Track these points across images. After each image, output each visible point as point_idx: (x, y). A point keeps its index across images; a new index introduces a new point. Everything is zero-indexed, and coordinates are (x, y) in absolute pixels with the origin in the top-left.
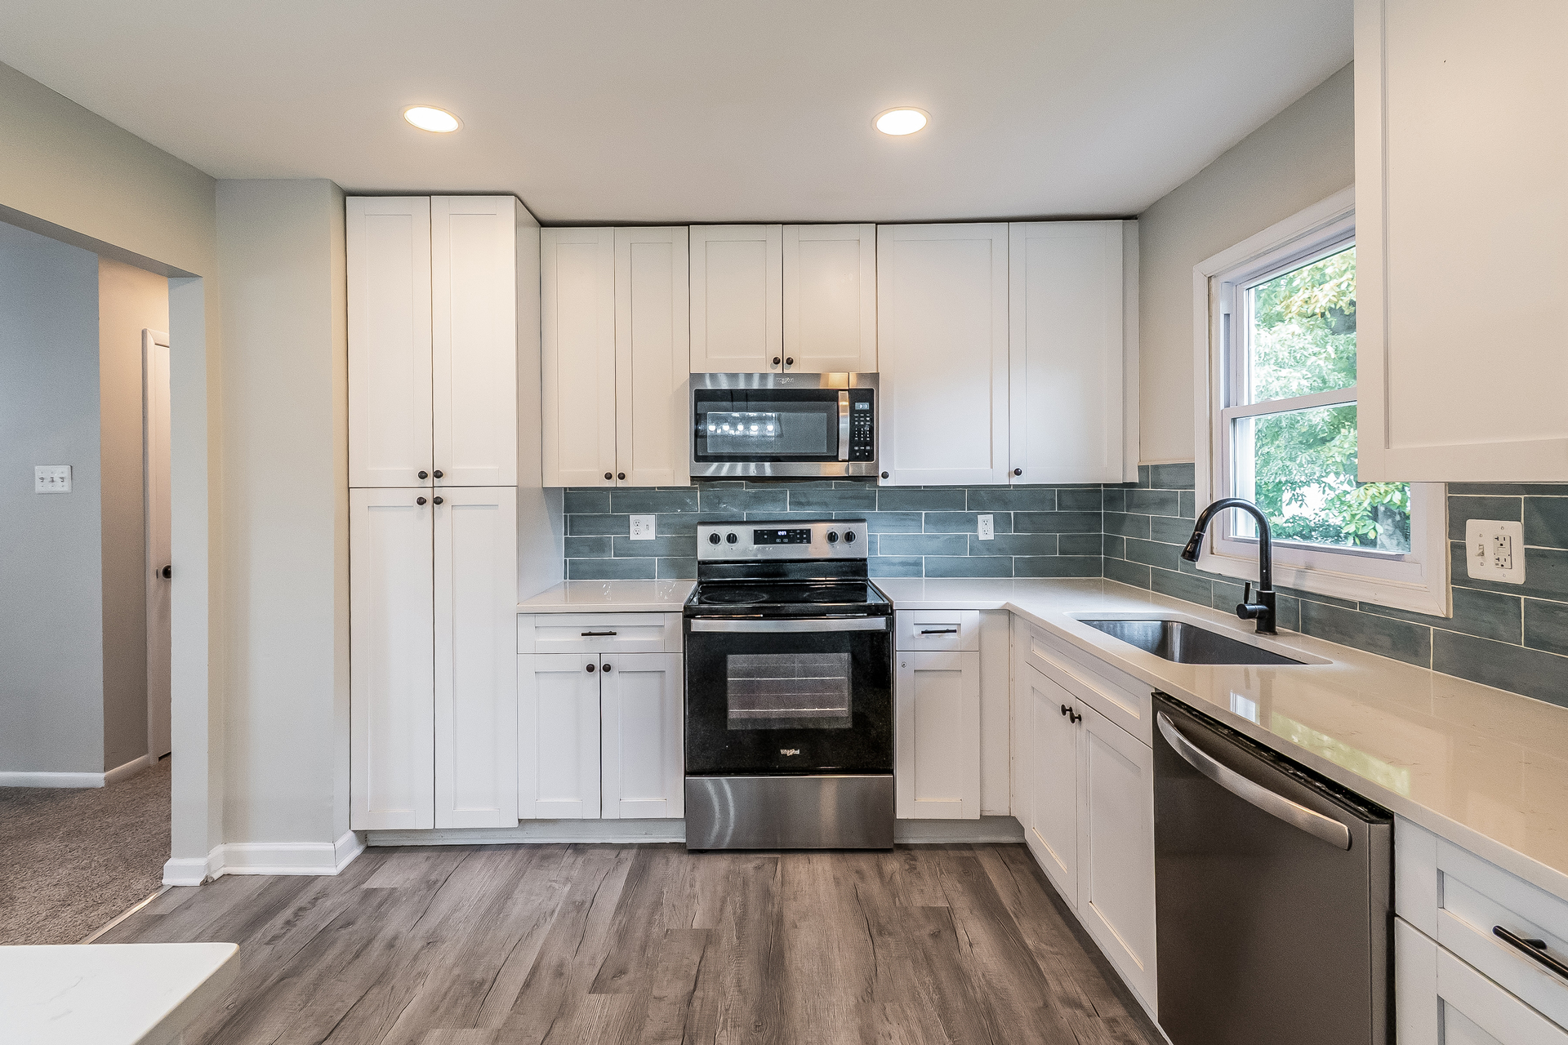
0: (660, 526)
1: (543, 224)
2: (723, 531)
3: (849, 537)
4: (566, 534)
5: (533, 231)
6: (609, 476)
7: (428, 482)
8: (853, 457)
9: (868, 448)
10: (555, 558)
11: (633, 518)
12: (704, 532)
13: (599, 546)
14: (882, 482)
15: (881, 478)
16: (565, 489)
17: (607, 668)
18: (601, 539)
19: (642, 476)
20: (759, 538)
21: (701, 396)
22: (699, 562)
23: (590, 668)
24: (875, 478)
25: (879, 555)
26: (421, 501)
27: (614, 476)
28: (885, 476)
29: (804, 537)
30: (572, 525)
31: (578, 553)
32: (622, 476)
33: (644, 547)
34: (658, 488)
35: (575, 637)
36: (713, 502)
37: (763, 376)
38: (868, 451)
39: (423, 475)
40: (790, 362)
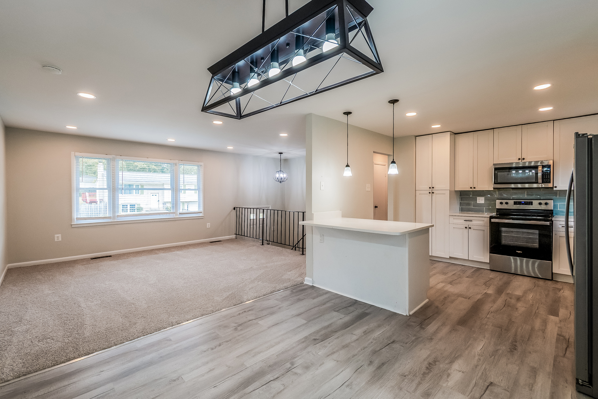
0: (485, 200)
1: (456, 134)
2: (504, 201)
3: (546, 204)
4: (460, 201)
5: (453, 136)
6: (471, 188)
7: (431, 189)
8: (543, 182)
9: (549, 180)
10: (457, 207)
11: (478, 198)
12: (498, 202)
13: (469, 204)
14: (555, 189)
15: (554, 188)
16: (460, 191)
17: (470, 228)
18: (469, 203)
19: (480, 187)
20: (515, 203)
21: (496, 169)
22: (497, 209)
23: (466, 228)
24: (553, 188)
25: (559, 209)
26: (430, 193)
27: (472, 188)
28: (556, 187)
29: (531, 203)
30: (462, 199)
31: (463, 206)
32: (474, 188)
33: (481, 205)
34: (485, 191)
35: (462, 221)
36: (501, 195)
37: (517, 163)
38: (548, 181)
39: (430, 188)
40: (524, 159)
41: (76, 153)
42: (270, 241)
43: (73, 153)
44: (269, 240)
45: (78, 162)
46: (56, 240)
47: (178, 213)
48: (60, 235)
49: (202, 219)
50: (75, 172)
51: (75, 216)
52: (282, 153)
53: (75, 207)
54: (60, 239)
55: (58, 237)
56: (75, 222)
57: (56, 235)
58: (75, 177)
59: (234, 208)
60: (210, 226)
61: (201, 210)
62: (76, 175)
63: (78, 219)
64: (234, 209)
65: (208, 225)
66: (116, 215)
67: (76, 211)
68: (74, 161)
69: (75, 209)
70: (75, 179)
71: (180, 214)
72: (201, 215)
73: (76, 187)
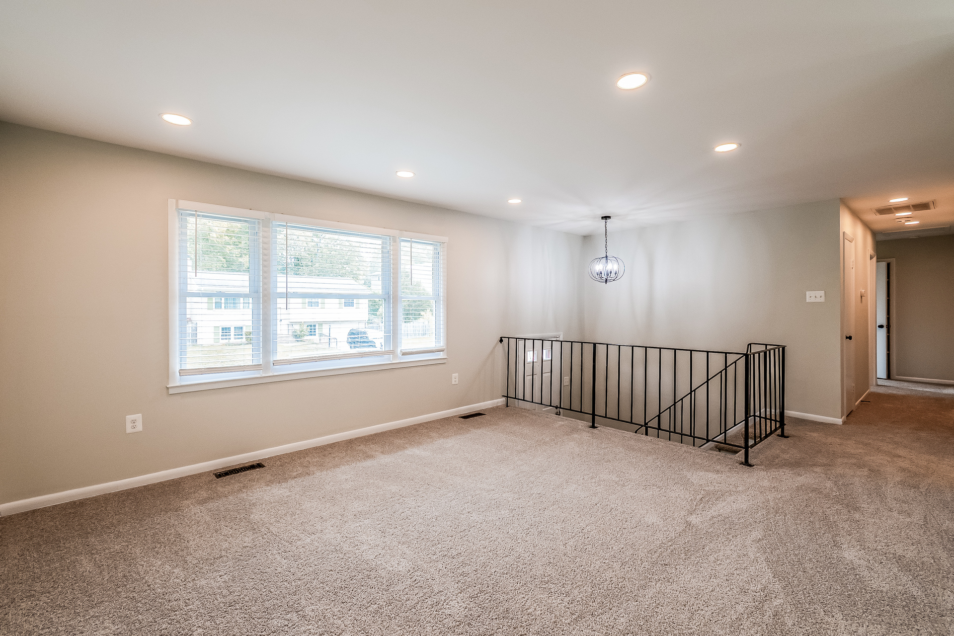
41: (181, 202)
42: (560, 408)
43: (172, 202)
44: (559, 406)
45: (184, 226)
46: (129, 430)
47: (399, 352)
48: (138, 417)
49: (444, 365)
50: (177, 251)
51: (176, 365)
52: (609, 217)
53: (177, 342)
54: (139, 427)
55: (134, 422)
56: (177, 381)
57: (129, 418)
58: (177, 263)
59: (501, 338)
60: (457, 380)
61: (442, 344)
62: (180, 259)
63: (182, 372)
64: (501, 341)
65: (455, 378)
66: (271, 360)
67: (178, 353)
68: (174, 223)
69: (178, 348)
70: (177, 269)
71: (404, 354)
72: (441, 355)
73: (180, 290)
